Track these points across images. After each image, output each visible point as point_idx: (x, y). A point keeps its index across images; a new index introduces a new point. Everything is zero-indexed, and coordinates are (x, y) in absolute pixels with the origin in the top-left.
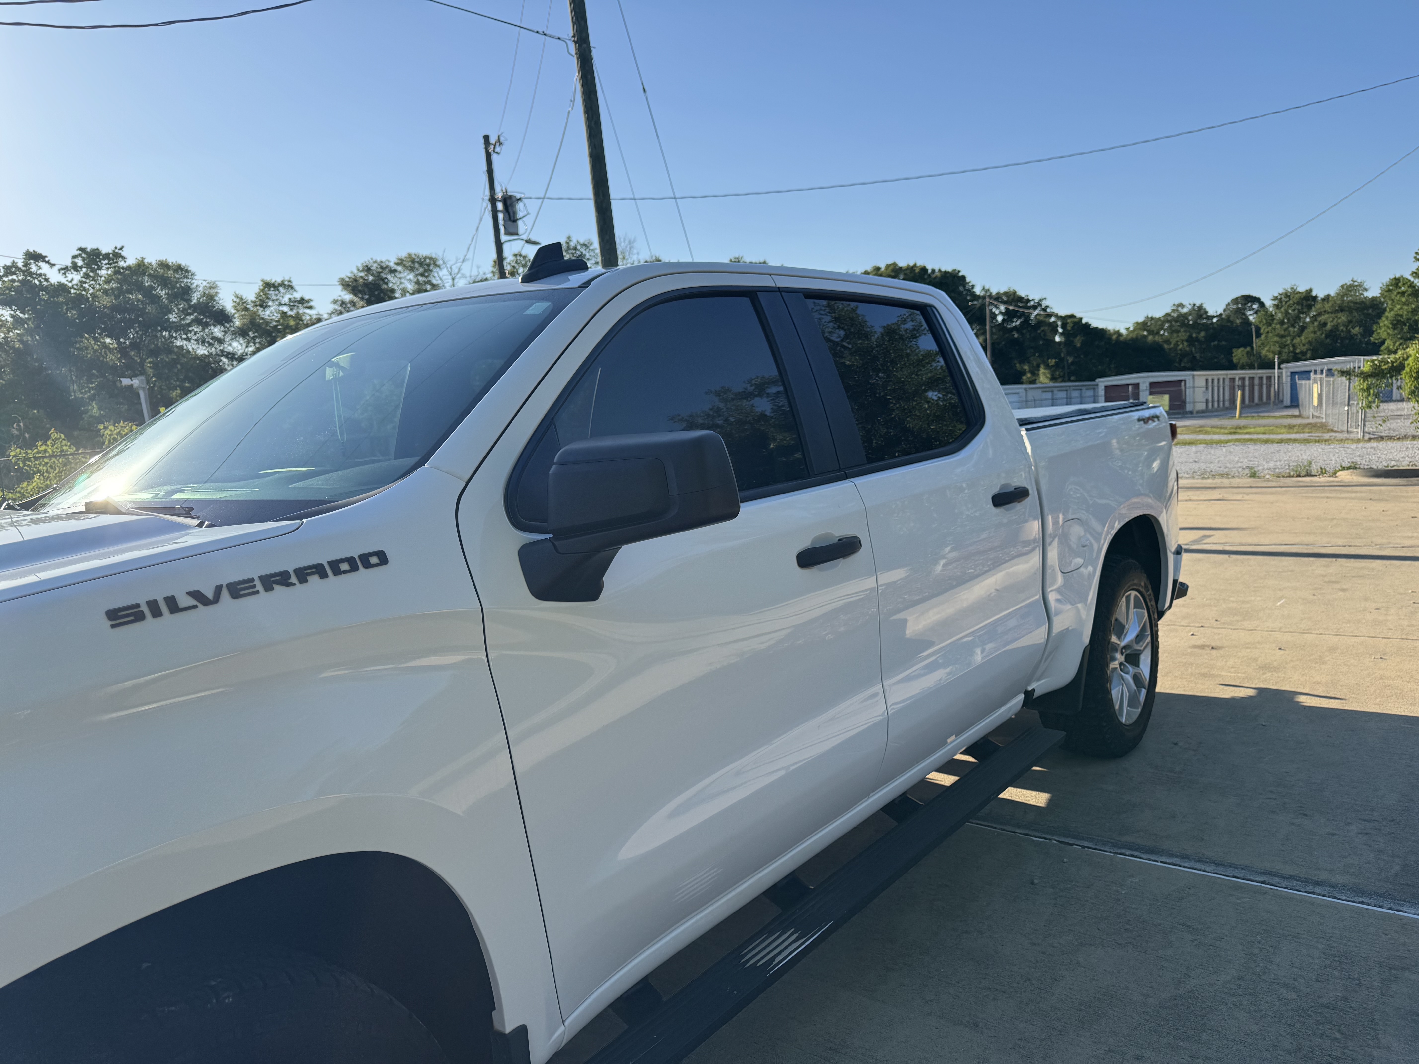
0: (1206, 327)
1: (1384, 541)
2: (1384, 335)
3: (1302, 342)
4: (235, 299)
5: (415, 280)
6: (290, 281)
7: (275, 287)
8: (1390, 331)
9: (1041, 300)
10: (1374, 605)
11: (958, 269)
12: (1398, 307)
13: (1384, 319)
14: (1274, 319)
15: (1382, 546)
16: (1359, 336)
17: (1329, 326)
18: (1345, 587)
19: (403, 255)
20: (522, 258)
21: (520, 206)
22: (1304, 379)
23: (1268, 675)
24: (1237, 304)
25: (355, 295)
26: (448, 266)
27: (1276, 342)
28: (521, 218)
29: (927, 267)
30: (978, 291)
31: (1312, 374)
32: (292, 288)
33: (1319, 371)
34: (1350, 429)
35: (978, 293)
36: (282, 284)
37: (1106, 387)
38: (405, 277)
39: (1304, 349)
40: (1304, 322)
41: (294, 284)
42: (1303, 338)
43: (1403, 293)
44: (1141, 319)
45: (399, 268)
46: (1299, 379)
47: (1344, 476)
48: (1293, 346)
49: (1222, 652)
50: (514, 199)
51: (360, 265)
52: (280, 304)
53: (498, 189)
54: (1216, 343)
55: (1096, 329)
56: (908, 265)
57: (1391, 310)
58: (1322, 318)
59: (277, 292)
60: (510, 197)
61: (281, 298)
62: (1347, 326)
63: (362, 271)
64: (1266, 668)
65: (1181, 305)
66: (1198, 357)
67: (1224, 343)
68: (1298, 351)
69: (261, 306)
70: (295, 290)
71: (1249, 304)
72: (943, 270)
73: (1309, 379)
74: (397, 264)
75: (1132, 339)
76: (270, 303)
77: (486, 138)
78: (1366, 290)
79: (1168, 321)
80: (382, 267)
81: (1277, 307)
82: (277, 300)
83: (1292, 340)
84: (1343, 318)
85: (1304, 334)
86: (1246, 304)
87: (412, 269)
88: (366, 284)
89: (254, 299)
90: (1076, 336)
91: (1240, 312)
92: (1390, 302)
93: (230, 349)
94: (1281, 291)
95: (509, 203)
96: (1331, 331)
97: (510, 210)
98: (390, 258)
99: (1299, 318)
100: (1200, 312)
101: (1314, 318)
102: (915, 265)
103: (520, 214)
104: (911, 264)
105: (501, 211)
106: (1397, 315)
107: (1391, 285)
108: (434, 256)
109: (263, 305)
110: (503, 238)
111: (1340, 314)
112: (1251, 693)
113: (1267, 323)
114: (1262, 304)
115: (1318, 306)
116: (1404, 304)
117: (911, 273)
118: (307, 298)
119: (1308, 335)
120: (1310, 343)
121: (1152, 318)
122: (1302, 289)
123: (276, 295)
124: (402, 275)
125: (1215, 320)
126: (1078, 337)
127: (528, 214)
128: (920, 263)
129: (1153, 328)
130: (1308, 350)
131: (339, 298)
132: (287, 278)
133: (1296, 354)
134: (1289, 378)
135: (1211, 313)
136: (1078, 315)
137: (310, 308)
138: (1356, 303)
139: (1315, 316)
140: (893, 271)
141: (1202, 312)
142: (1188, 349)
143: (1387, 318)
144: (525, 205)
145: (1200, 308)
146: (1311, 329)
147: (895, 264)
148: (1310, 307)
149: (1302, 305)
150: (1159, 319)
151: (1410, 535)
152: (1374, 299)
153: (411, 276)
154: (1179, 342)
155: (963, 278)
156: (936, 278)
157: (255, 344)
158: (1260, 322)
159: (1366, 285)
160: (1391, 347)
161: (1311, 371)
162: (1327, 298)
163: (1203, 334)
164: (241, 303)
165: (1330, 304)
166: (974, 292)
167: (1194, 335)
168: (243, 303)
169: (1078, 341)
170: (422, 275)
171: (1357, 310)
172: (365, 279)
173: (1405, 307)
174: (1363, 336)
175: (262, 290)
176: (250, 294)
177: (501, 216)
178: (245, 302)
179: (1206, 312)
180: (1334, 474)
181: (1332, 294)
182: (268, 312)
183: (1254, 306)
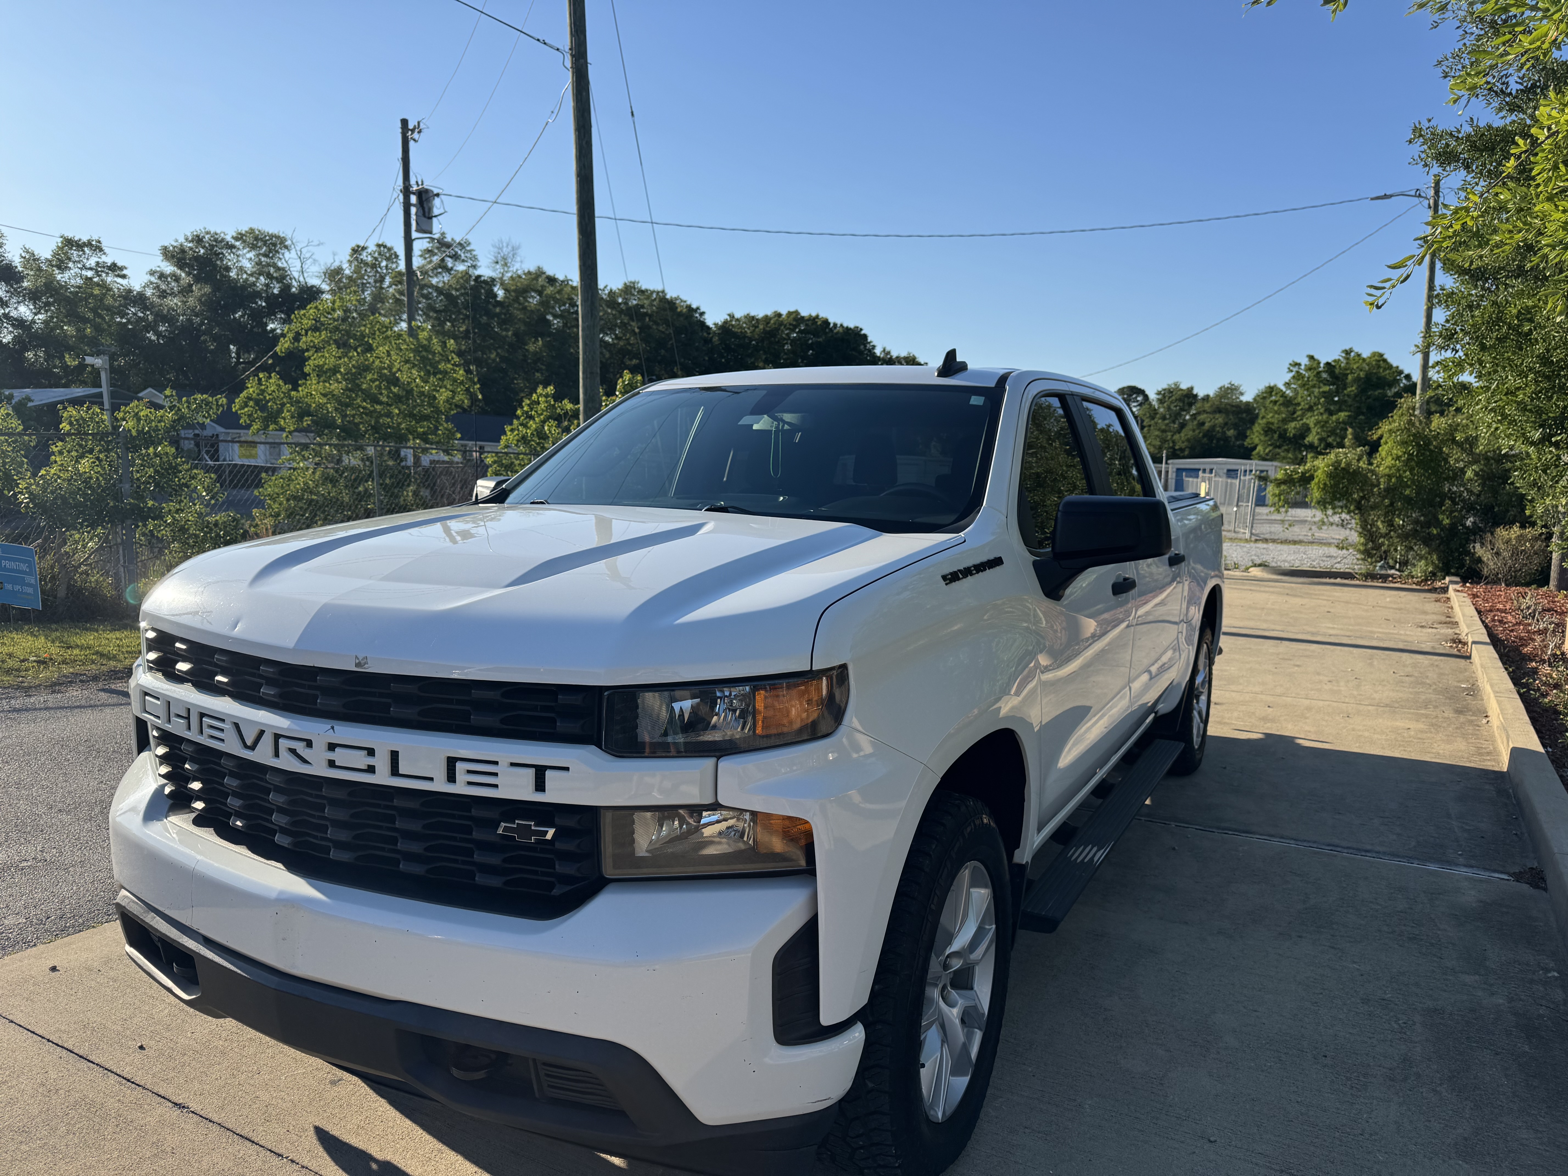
1: (1313, 630)
2: (1256, 441)
3: (1181, 439)
4: (23, 255)
5: (257, 259)
6: (99, 242)
7: (79, 246)
8: (1262, 438)
10: (1326, 679)
11: (860, 326)
12: (1271, 415)
13: (1256, 425)
14: (1156, 414)
15: (1313, 634)
16: (1233, 439)
17: (1207, 425)
18: (1298, 663)
19: (244, 229)
20: (386, 250)
21: (437, 202)
22: (1191, 477)
23: (1269, 725)
24: (1123, 393)
25: (181, 268)
26: (298, 249)
27: (1157, 436)
28: (435, 216)
29: (830, 320)
31: (1200, 473)
32: (101, 250)
33: (1208, 471)
34: (1237, 529)
35: (878, 354)
36: (89, 244)
38: (245, 255)
39: (1183, 446)
40: (1184, 420)
41: (104, 245)
42: (1182, 435)
43: (1275, 402)
45: (238, 244)
46: (1186, 476)
47: (1255, 572)
48: (1174, 442)
49: (1224, 707)
50: (431, 194)
51: (189, 234)
52: (85, 267)
53: (413, 181)
56: (810, 316)
57: (1263, 417)
58: (1202, 417)
59: (81, 253)
60: (427, 191)
61: (85, 261)
62: (1223, 428)
63: (192, 241)
64: (1265, 719)
68: (1177, 447)
69: (59, 267)
70: (105, 254)
71: (1134, 396)
72: (845, 325)
73: (1197, 477)
74: (236, 239)
76: (71, 265)
77: (404, 122)
78: (1242, 394)
80: (216, 240)
81: (1161, 401)
82: (79, 262)
83: (1172, 436)
84: (1220, 419)
85: (1184, 430)
86: (1131, 395)
87: (253, 247)
88: (197, 258)
89: (49, 257)
92: (1263, 410)
93: (14, 314)
94: (1165, 386)
95: (425, 197)
96: (1208, 431)
97: (425, 205)
98: (229, 232)
99: (1180, 415)
101: (1194, 417)
102: (817, 316)
103: (436, 211)
104: (814, 314)
105: (414, 205)
106: (1268, 423)
107: (1266, 392)
108: (282, 235)
109: (62, 266)
110: (414, 235)
111: (1217, 416)
112: (1260, 736)
113: (1150, 416)
114: (1146, 397)
115: (1199, 405)
116: (1276, 412)
117: (812, 324)
118: (120, 264)
119: (1188, 433)
120: (1188, 440)
122: (1184, 386)
123: (81, 256)
124: (240, 252)
127: (445, 212)
128: (823, 315)
130: (1187, 447)
131: (158, 269)
132: (95, 237)
133: (1175, 450)
134: (1174, 475)
137: (124, 277)
138: (1233, 406)
139: (1194, 414)
140: (795, 319)
143: (1259, 424)
144: (442, 201)
146: (1190, 426)
147: (797, 313)
148: (1190, 405)
149: (1184, 402)
151: (1331, 626)
152: (1248, 403)
153: (251, 255)
155: (865, 337)
156: (838, 333)
157: (46, 311)
158: (1145, 415)
159: (1242, 389)
160: (1262, 453)
161: (1199, 470)
162: (1207, 398)
164: (31, 259)
165: (1209, 405)
168: (34, 260)
170: (266, 255)
171: (1233, 412)
172: (195, 252)
173: (1276, 416)
174: (1237, 438)
175: (61, 248)
176: (45, 251)
177: (413, 210)
178: (38, 259)
180: (1247, 569)
181: (1212, 394)
182: (67, 275)
183: (1139, 399)
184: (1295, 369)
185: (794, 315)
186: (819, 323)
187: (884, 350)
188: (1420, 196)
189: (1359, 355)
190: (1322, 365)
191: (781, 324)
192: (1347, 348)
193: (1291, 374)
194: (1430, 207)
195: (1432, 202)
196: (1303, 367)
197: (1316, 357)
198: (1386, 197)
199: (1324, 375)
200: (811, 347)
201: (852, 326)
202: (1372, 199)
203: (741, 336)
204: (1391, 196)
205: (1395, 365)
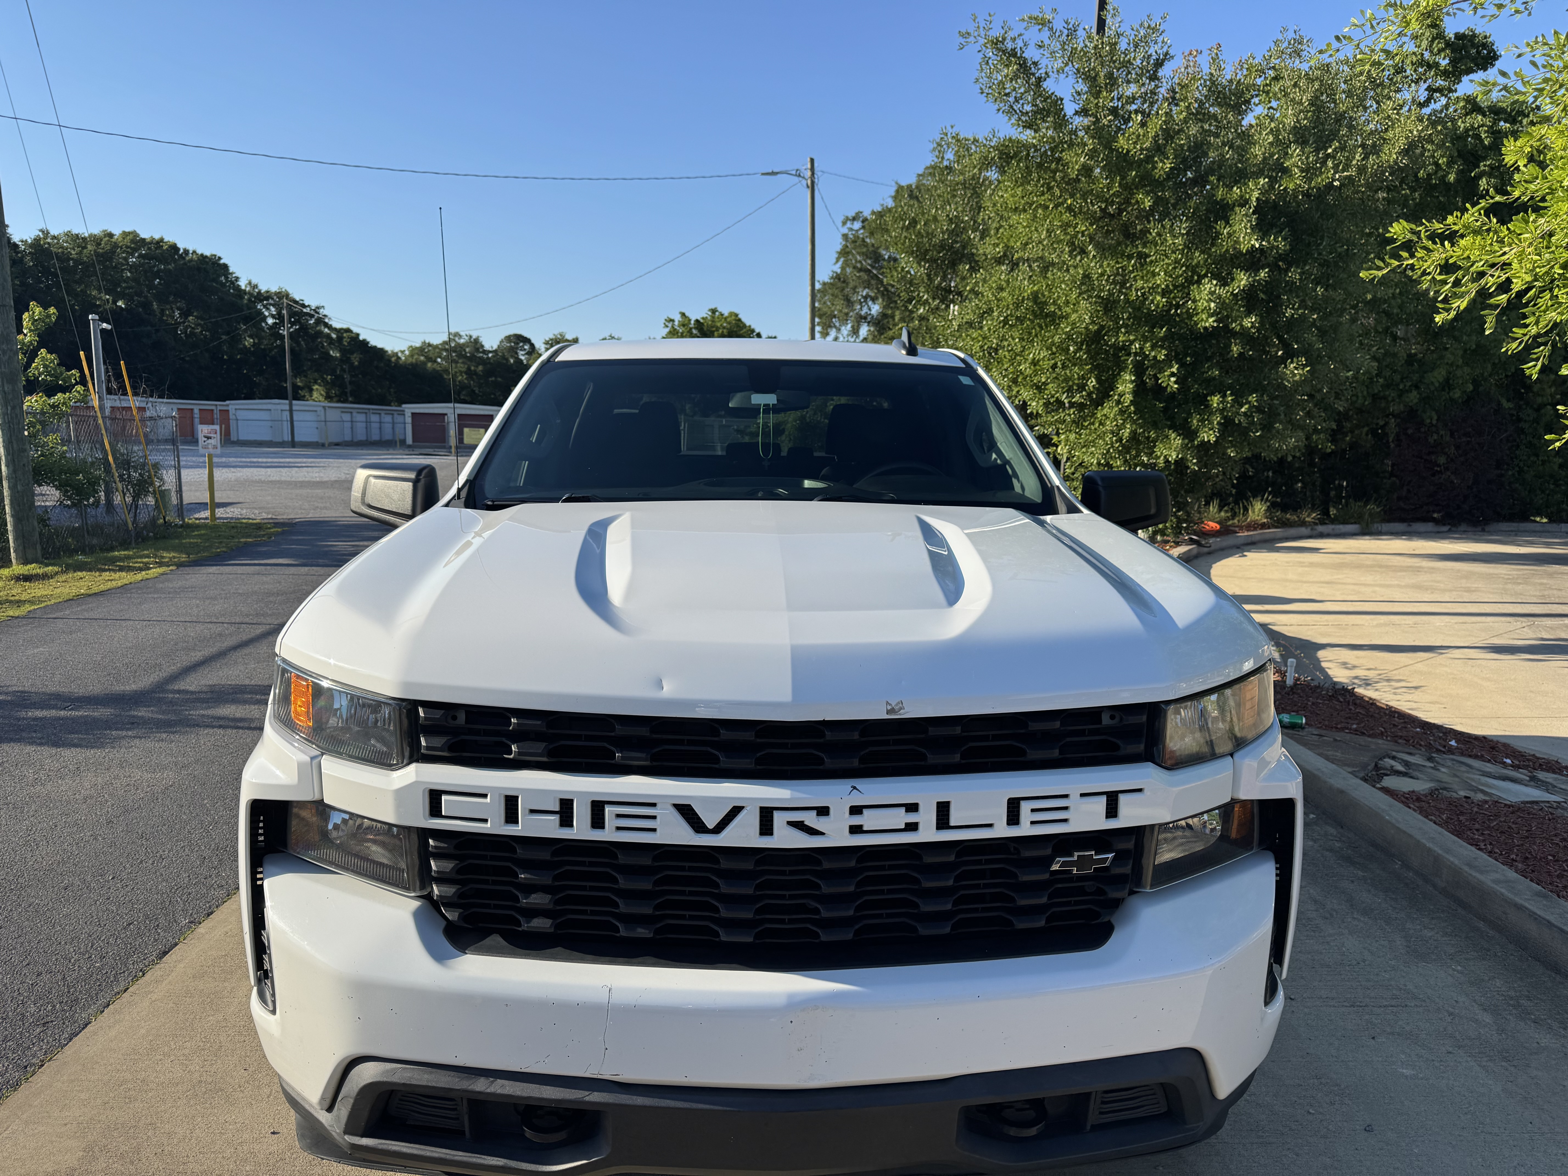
0: (483, 362)
9: (318, 308)
11: (219, 255)
24: (510, 342)
29: (179, 245)
30: (243, 284)
35: (243, 287)
37: (413, 414)
44: (418, 344)
54: (493, 379)
55: (374, 348)
65: (457, 335)
66: (477, 392)
67: (499, 379)
71: (521, 344)
72: (199, 252)
75: (412, 364)
79: (446, 350)
86: (518, 344)
90: (352, 353)
91: (513, 351)
94: (552, 337)
100: (476, 344)
102: (162, 240)
104: (157, 237)
114: (533, 346)
121: (429, 345)
125: (490, 355)
126: (355, 355)
128: (169, 238)
129: (431, 355)
135: (487, 347)
136: (355, 330)
140: (132, 241)
141: (478, 346)
142: (466, 381)
145: (477, 341)
147: (134, 234)
150: (436, 347)
154: (457, 373)
155: (225, 267)
156: (191, 260)
163: (480, 368)
166: (239, 286)
167: (473, 368)
169: (356, 359)
179: (482, 346)
183: (526, 347)
184: (670, 325)
185: (131, 236)
186: (165, 248)
187: (250, 283)
188: (799, 176)
189: (722, 315)
190: (692, 322)
191: (115, 245)
192: (713, 307)
193: (667, 330)
194: (808, 187)
195: (809, 182)
196: (676, 323)
197: (687, 314)
198: (773, 173)
199: (694, 331)
200: (157, 275)
201: (207, 253)
202: (763, 174)
203: (64, 258)
204: (777, 173)
205: (748, 324)
